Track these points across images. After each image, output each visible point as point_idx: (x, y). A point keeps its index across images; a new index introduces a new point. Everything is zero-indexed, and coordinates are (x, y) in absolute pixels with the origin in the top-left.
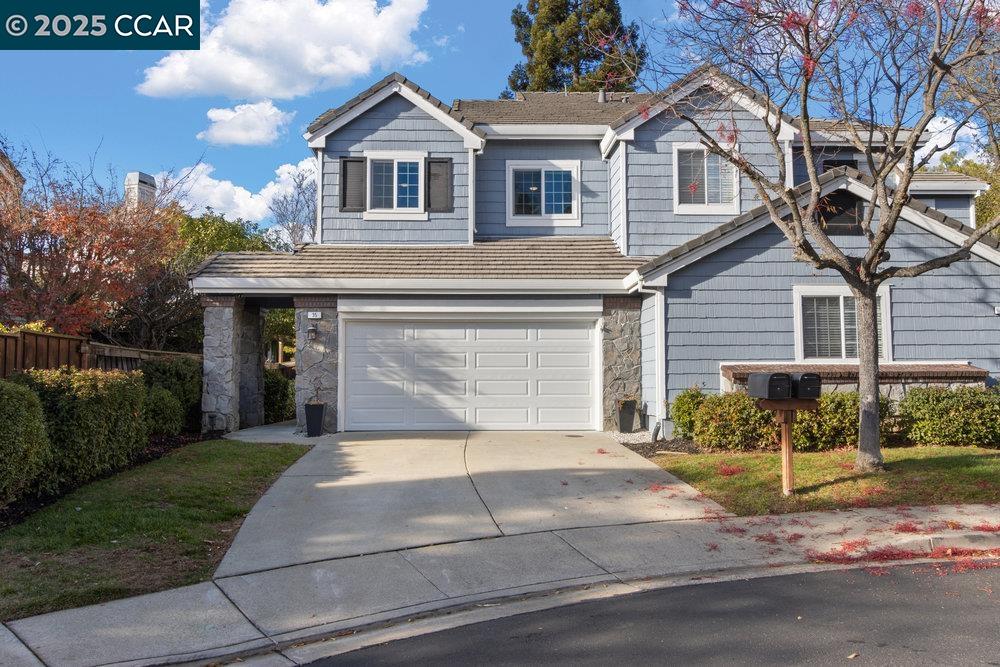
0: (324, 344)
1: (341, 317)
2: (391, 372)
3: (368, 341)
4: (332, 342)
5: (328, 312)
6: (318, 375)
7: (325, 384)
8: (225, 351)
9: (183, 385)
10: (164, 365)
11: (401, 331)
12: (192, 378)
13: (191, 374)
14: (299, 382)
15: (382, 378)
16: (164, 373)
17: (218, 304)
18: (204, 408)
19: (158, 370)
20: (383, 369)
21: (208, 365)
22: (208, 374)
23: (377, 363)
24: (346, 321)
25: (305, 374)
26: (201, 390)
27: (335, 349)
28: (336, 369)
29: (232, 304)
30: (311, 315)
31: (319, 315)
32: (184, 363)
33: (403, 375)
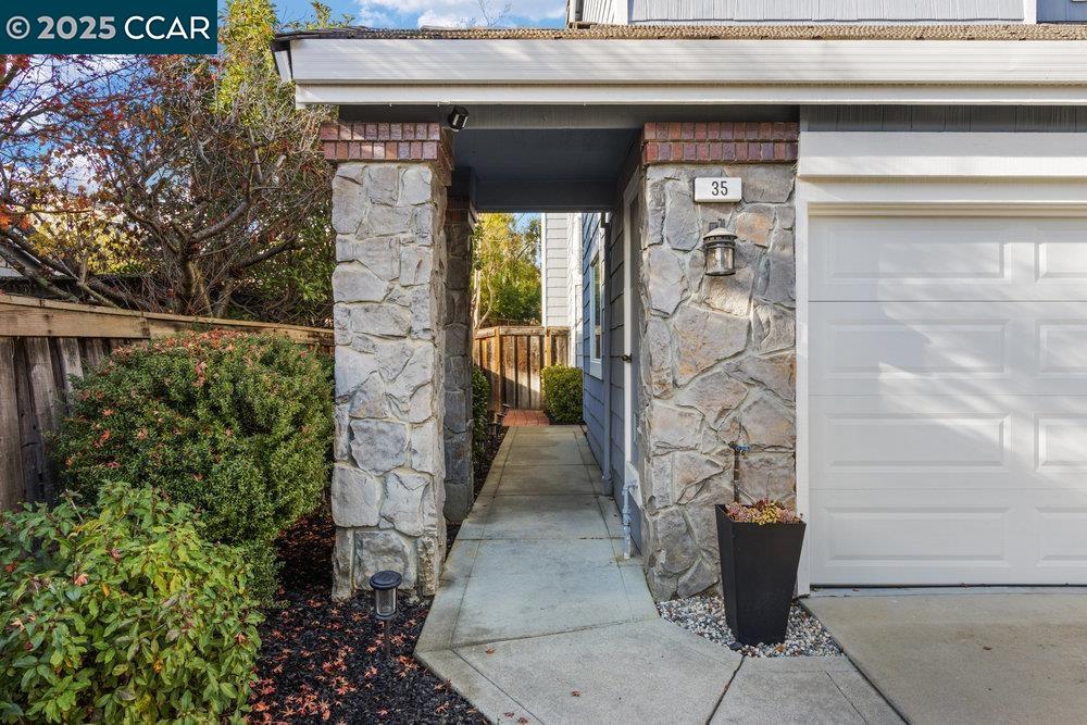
0: (750, 290)
1: (806, 195)
2: (961, 386)
3: (882, 282)
4: (777, 286)
5: (762, 178)
6: (731, 400)
7: (758, 432)
8: (407, 315)
9: (262, 459)
10: (184, 371)
11: (995, 246)
12: (298, 421)
13: (295, 407)
14: (665, 425)
15: (932, 408)
16: (188, 403)
17: (379, 151)
18: (340, 515)
19: (160, 392)
20: (934, 377)
21: (351, 365)
22: (349, 398)
23: (913, 356)
24: (819, 213)
25: (684, 397)
26: (330, 456)
27: (787, 309)
28: (792, 378)
29: (431, 151)
30: (705, 189)
31: (734, 188)
32: (267, 361)
33: (1006, 399)
